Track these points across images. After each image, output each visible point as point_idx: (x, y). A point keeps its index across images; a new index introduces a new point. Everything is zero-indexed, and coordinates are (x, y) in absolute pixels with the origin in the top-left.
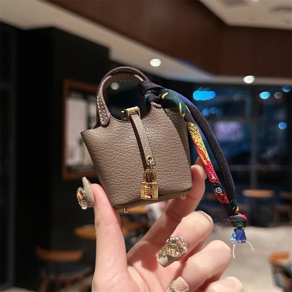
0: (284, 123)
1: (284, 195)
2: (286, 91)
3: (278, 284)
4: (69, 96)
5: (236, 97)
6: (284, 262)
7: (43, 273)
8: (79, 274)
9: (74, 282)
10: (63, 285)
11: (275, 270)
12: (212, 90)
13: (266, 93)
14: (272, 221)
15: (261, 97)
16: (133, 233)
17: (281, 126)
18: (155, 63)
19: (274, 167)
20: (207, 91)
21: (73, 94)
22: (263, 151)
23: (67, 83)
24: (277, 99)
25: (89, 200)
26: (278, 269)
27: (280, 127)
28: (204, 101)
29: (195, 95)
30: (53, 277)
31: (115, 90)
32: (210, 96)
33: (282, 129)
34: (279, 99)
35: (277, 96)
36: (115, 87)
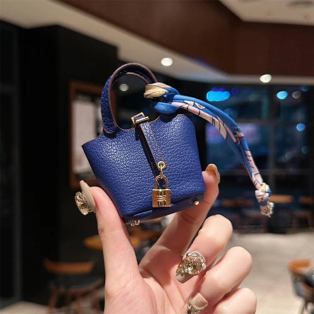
0: (302, 124)
1: (304, 200)
2: (304, 90)
3: (298, 294)
4: (76, 99)
5: (252, 97)
6: (305, 271)
7: (52, 286)
8: (90, 287)
9: (85, 295)
10: (74, 298)
11: (296, 279)
12: (226, 91)
13: (283, 93)
14: (291, 227)
15: (278, 97)
16: (146, 243)
17: (299, 127)
18: (167, 62)
19: (292, 170)
20: (221, 91)
21: (80, 97)
22: (280, 154)
23: (74, 85)
24: (296, 99)
25: (89, 205)
26: (299, 278)
27: (298, 129)
28: (217, 102)
29: (208, 96)
30: (62, 290)
31: (124, 91)
32: (224, 97)
33: (300, 131)
34: (297, 99)
35: (295, 96)
36: (124, 88)
